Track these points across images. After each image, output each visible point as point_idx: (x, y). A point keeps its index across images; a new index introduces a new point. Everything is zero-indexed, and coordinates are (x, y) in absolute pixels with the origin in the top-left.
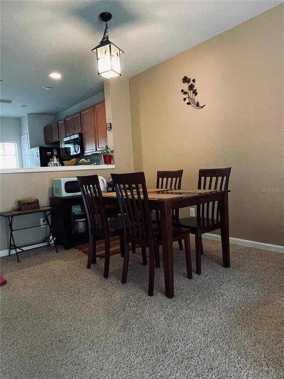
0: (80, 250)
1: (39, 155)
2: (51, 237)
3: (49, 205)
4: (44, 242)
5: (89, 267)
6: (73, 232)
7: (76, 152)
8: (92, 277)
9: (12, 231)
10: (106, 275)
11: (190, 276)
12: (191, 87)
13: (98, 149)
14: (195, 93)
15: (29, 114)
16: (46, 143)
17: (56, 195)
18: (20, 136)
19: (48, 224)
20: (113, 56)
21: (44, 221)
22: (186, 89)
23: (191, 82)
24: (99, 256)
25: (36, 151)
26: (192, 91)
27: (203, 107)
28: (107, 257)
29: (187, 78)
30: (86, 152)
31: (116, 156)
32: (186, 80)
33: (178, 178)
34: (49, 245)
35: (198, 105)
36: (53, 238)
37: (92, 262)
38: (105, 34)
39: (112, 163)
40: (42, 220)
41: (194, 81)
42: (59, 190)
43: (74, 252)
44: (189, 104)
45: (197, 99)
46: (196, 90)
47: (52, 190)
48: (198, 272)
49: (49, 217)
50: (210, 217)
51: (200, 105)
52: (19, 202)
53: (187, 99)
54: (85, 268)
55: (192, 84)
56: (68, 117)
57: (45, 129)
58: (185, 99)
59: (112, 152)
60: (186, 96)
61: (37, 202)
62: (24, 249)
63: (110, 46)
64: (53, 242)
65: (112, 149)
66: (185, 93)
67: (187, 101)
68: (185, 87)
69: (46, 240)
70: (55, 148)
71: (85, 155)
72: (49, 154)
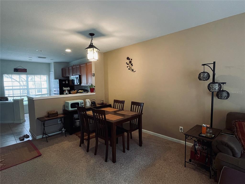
0: (77, 135)
1: (59, 83)
2: (63, 129)
3: (63, 113)
4: (60, 131)
5: (80, 146)
6: (74, 127)
7: (77, 84)
8: (81, 151)
9: (44, 127)
10: (88, 151)
11: (124, 151)
12: (130, 62)
13: (88, 84)
14: (132, 65)
15: (54, 62)
16: (63, 76)
17: (66, 109)
18: (50, 72)
19: (62, 123)
20: (94, 53)
21: (60, 121)
22: (128, 63)
23: (130, 60)
24: (85, 139)
25: (58, 81)
26: (131, 64)
27: (135, 72)
28: (88, 140)
29: (129, 58)
30: (82, 84)
31: (96, 89)
32: (128, 58)
33: (123, 104)
34: (62, 133)
35: (133, 70)
36: (64, 130)
37: (82, 142)
38: (91, 42)
39: (94, 91)
40: (59, 120)
41: (131, 60)
42: (68, 107)
43: (74, 136)
44: (129, 69)
45: (133, 68)
46: (132, 64)
47: (64, 106)
48: (128, 149)
49: (63, 119)
50: (135, 123)
51: (134, 71)
52: (48, 113)
53: (128, 67)
54: (79, 146)
55: (130, 61)
56: (74, 66)
57: (62, 69)
58: (127, 67)
59: (94, 86)
60: (128, 66)
61: (57, 113)
62: (49, 135)
63: (93, 49)
64: (64, 132)
65: (94, 85)
66: (128, 64)
67: (128, 68)
68: (128, 61)
69: (61, 130)
70: (66, 80)
71: (81, 85)
72: (64, 83)
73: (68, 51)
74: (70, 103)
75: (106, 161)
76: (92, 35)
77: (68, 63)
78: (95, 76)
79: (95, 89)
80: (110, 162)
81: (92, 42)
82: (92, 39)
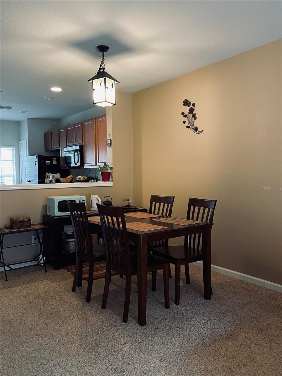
0: (68, 271)
1: (37, 164)
2: (41, 256)
3: (42, 222)
4: (34, 260)
5: (74, 290)
6: (64, 252)
7: (76, 164)
8: (75, 300)
9: (2, 248)
10: (88, 300)
11: (167, 306)
12: (191, 111)
13: (98, 164)
14: (194, 117)
15: (28, 118)
16: (46, 150)
17: (49, 213)
19: (39, 242)
20: (107, 88)
21: (35, 239)
22: (186, 112)
23: (191, 106)
24: (85, 279)
25: (35, 158)
26: (191, 115)
27: (201, 132)
28: (90, 280)
29: (188, 101)
30: (86, 165)
32: (186, 103)
33: (170, 204)
34: (38, 265)
35: (196, 129)
36: (43, 258)
37: (77, 283)
38: (101, 66)
39: (110, 179)
40: (33, 237)
41: (194, 105)
42: (52, 209)
43: (63, 272)
44: (188, 127)
45: (196, 123)
46: (195, 114)
47: (45, 207)
48: (177, 302)
49: (41, 236)
50: (196, 248)
51: (199, 130)
52: (11, 219)
53: (187, 122)
54: (70, 290)
55: (191, 108)
56: (69, 125)
57: (46, 135)
58: (184, 122)
59: (111, 168)
60: (186, 119)
61: (29, 220)
63: (105, 79)
64: (42, 261)
65: (110, 166)
66: (185, 116)
67: (187, 124)
68: (186, 109)
69: (36, 258)
70: (54, 157)
71: (85, 167)
72: (48, 163)
73: (56, 89)
74: (57, 199)
75: (125, 320)
76: (103, 49)
77: (57, 121)
78: (112, 146)
79: (113, 174)
80: (133, 324)
81: (103, 66)
82: (104, 59)
